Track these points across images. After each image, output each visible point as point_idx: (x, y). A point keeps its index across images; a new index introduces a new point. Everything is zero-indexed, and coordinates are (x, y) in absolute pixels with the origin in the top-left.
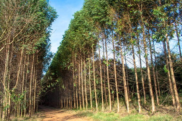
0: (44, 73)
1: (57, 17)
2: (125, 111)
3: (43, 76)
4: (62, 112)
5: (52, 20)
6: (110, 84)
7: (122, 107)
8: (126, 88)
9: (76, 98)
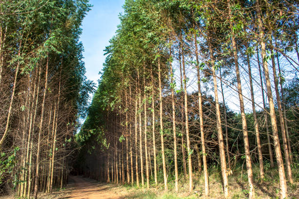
0: (82, 121)
1: (90, 8)
2: (221, 193)
3: (79, 126)
4: (105, 189)
5: (81, 15)
6: (190, 137)
7: (214, 183)
8: (221, 145)
9: (130, 164)
